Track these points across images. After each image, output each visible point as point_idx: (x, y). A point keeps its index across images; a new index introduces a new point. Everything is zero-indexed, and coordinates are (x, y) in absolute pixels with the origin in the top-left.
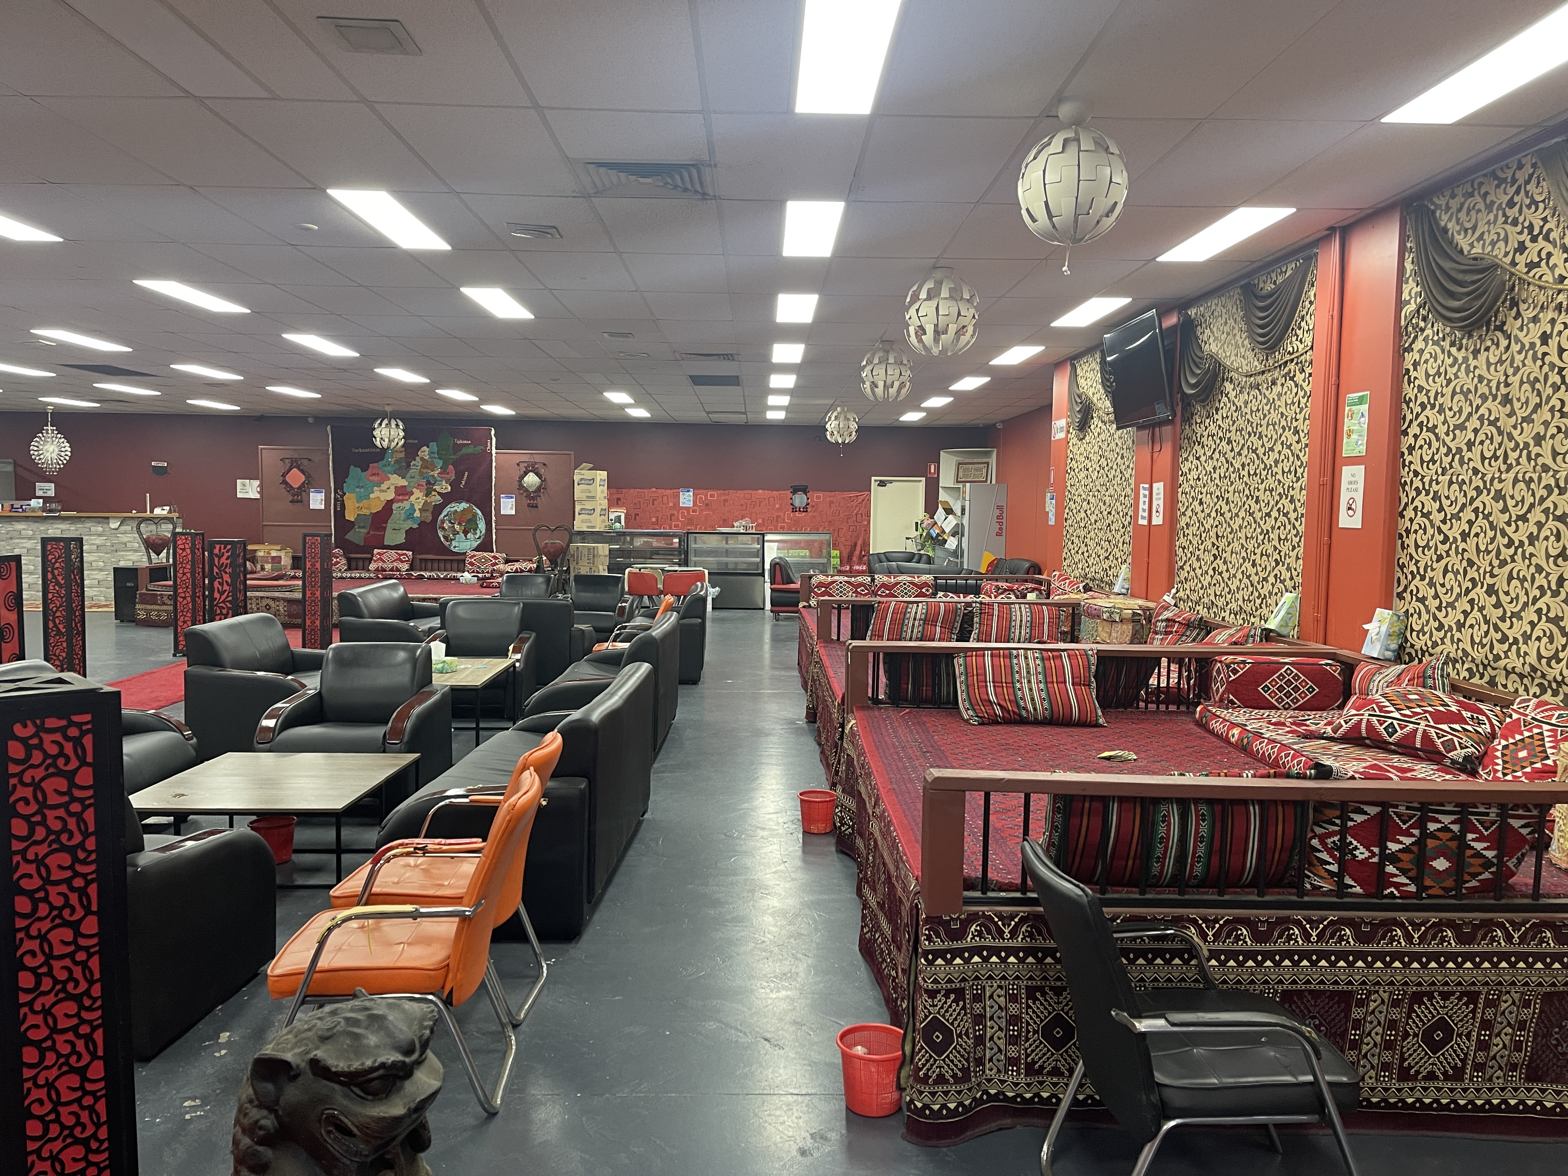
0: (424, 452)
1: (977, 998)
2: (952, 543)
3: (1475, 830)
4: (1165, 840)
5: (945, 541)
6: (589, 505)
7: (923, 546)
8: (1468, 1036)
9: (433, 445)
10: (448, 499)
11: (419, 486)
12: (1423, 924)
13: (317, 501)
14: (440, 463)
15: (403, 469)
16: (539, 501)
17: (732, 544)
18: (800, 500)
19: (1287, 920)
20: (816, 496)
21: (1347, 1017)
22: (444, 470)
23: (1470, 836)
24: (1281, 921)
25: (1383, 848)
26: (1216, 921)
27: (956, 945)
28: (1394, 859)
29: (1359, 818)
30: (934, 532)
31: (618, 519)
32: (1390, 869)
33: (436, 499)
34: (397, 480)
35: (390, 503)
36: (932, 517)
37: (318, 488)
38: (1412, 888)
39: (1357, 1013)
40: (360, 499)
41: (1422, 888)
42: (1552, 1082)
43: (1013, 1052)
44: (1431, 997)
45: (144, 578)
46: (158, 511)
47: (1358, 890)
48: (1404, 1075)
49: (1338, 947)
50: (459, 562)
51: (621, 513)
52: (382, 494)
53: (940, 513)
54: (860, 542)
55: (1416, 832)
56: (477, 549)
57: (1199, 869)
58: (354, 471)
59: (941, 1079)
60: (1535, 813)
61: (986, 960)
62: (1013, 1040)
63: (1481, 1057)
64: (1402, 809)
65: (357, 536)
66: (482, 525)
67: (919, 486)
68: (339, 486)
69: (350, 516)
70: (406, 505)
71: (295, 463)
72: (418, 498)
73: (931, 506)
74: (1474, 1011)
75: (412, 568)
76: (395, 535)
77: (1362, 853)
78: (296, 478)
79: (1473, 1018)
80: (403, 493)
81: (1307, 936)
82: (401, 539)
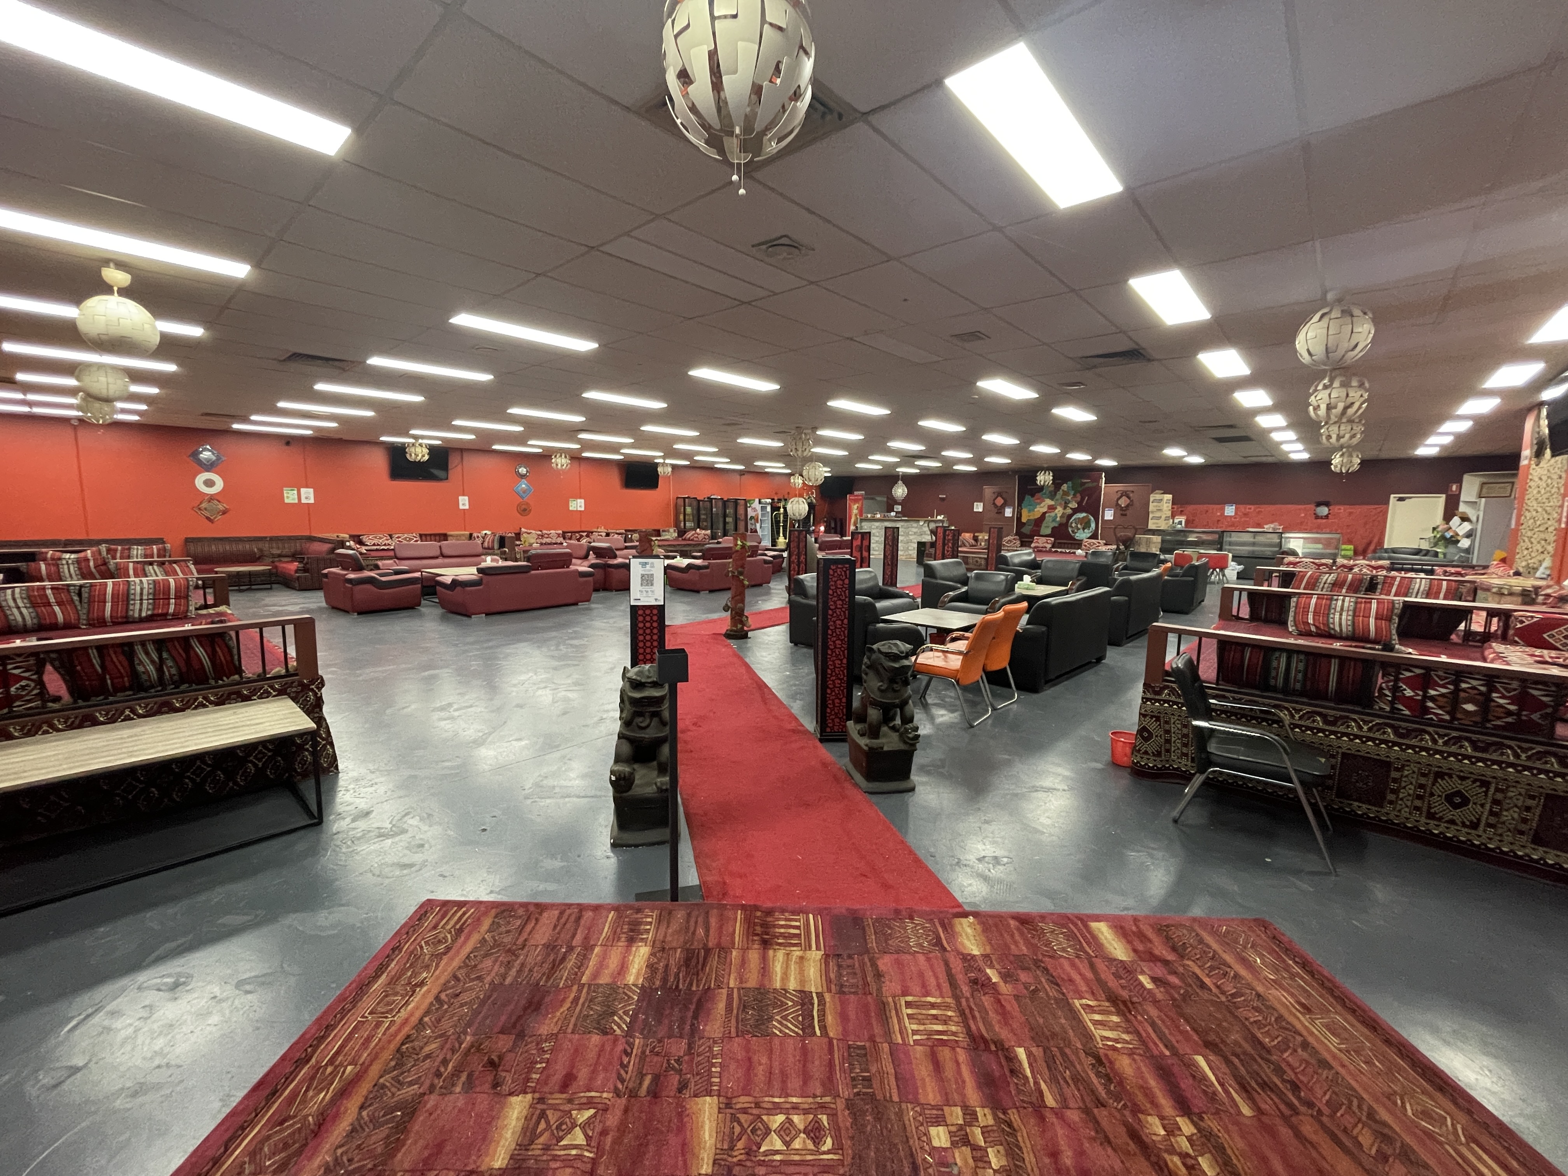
0: (1065, 487)
1: (1167, 722)
2: (1465, 543)
3: (1498, 691)
4: (1277, 669)
5: (1458, 541)
6: (1158, 514)
7: (1436, 545)
8: (1482, 805)
9: (1070, 483)
10: (1075, 511)
11: (1060, 505)
12: (1446, 735)
13: (1008, 512)
14: (1072, 493)
15: (1052, 496)
16: (1128, 512)
17: (1260, 539)
18: (1324, 511)
19: (1347, 717)
20: (1336, 509)
21: (1388, 776)
22: (1074, 495)
23: (1494, 695)
24: (1342, 717)
25: (1425, 692)
26: (1301, 710)
27: (1157, 697)
28: (1433, 699)
29: (1408, 674)
30: (1448, 535)
31: (1180, 523)
32: (1430, 704)
33: (1069, 511)
34: (1049, 502)
35: (1044, 513)
36: (1448, 523)
37: (1009, 506)
38: (1447, 717)
39: (1394, 774)
40: (1029, 511)
41: (1453, 718)
42: (1554, 849)
43: (1185, 750)
44: (1450, 776)
45: (928, 546)
46: (939, 518)
47: (1407, 712)
48: (1431, 816)
49: (1382, 737)
50: (1078, 544)
51: (1183, 519)
52: (1041, 509)
53: (1456, 520)
54: (1375, 540)
55: (1451, 687)
56: (1090, 538)
57: (1298, 686)
58: (1027, 497)
59: (1146, 753)
60: (1553, 689)
61: (1171, 706)
62: (1185, 745)
63: (1492, 820)
64: (1440, 673)
65: (1026, 530)
66: (1093, 525)
67: (1440, 501)
68: (1020, 505)
69: (1024, 520)
70: (1053, 514)
71: (999, 494)
72: (1059, 511)
73: (1448, 515)
74: (1486, 793)
75: (1053, 547)
76: (1046, 530)
77: (1409, 693)
78: (1000, 501)
79: (1486, 795)
80: (1052, 508)
81: (1360, 728)
82: (1049, 531)
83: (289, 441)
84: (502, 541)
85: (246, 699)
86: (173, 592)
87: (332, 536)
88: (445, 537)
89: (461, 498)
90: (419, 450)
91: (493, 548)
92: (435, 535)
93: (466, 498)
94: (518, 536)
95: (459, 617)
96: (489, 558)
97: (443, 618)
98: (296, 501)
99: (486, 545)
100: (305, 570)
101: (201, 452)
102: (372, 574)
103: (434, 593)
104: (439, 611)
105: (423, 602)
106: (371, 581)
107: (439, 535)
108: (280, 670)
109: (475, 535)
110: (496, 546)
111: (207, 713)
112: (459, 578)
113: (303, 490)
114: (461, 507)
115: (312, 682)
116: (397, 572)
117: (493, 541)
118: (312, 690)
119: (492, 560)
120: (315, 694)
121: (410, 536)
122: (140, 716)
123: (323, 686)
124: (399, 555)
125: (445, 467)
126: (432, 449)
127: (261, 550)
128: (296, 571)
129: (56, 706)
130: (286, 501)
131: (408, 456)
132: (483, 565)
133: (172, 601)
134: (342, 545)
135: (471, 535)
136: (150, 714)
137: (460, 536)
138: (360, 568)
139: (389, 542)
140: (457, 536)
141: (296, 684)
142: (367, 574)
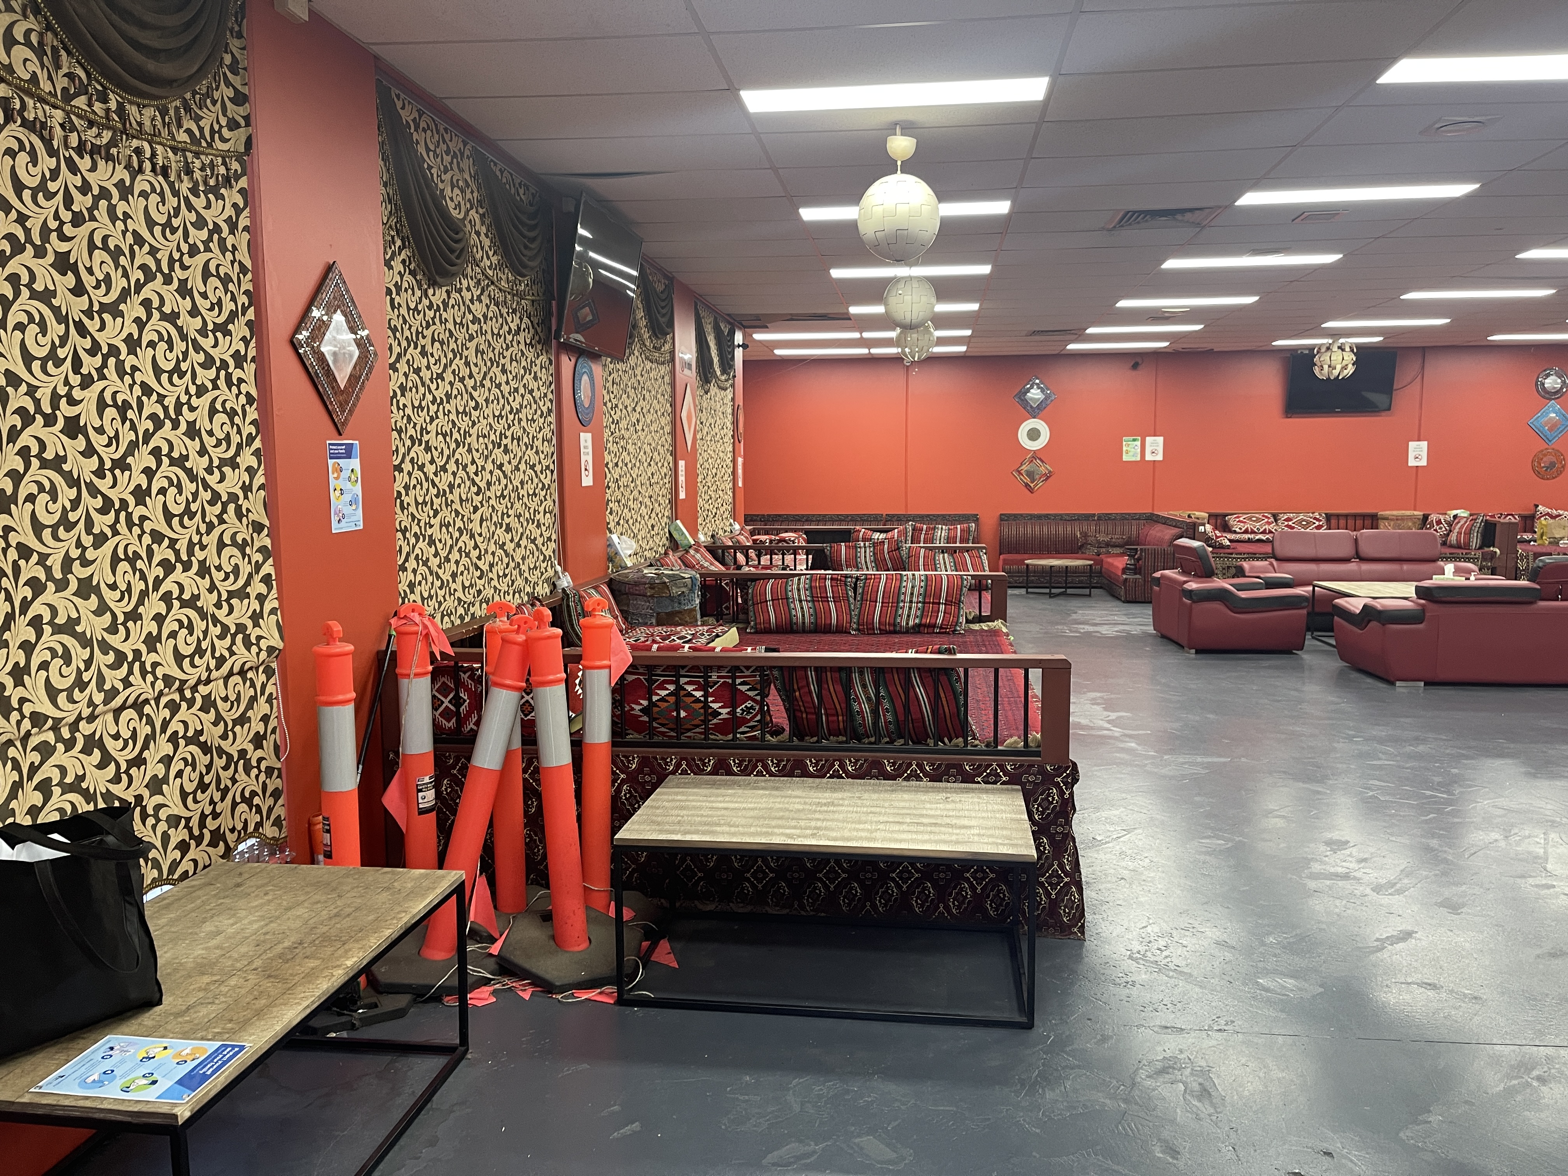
83: (1136, 360)
84: (1489, 533)
85: (968, 779)
86: (944, 594)
87: (1181, 515)
88: (1372, 520)
89: (1412, 445)
90: (1337, 356)
91: (1467, 546)
92: (1355, 516)
93: (1424, 444)
94: (1528, 522)
95: (1369, 680)
96: (1449, 568)
97: (1340, 680)
98: (1138, 459)
99: (1453, 538)
100: (1136, 570)
101: (1028, 391)
102: (1225, 584)
103: (1329, 628)
104: (1336, 664)
105: (1309, 642)
106: (1221, 596)
107: (1364, 516)
108: (1013, 741)
109: (1434, 517)
110: (1475, 541)
111: (917, 790)
112: (1378, 604)
113: (1149, 440)
114: (1412, 463)
115: (1058, 771)
116: (1271, 584)
117: (1469, 533)
118: (1057, 785)
119: (1458, 571)
120: (1061, 793)
121: (1309, 517)
122: (849, 776)
123: (1076, 780)
124: (1279, 552)
125: (1387, 387)
126: (1361, 352)
127: (1085, 535)
128: (1124, 571)
129: (774, 740)
130: (1125, 458)
131: (1316, 370)
132: (1437, 580)
133: (942, 607)
134: (1191, 530)
135: (1426, 517)
136: (859, 775)
137: (1402, 518)
138: (1208, 573)
139: (1272, 528)
140: (1397, 518)
141: (1035, 769)
142: (1220, 583)
